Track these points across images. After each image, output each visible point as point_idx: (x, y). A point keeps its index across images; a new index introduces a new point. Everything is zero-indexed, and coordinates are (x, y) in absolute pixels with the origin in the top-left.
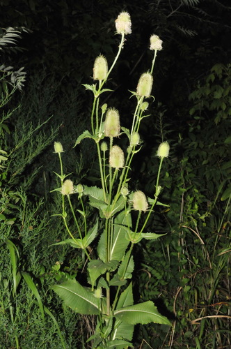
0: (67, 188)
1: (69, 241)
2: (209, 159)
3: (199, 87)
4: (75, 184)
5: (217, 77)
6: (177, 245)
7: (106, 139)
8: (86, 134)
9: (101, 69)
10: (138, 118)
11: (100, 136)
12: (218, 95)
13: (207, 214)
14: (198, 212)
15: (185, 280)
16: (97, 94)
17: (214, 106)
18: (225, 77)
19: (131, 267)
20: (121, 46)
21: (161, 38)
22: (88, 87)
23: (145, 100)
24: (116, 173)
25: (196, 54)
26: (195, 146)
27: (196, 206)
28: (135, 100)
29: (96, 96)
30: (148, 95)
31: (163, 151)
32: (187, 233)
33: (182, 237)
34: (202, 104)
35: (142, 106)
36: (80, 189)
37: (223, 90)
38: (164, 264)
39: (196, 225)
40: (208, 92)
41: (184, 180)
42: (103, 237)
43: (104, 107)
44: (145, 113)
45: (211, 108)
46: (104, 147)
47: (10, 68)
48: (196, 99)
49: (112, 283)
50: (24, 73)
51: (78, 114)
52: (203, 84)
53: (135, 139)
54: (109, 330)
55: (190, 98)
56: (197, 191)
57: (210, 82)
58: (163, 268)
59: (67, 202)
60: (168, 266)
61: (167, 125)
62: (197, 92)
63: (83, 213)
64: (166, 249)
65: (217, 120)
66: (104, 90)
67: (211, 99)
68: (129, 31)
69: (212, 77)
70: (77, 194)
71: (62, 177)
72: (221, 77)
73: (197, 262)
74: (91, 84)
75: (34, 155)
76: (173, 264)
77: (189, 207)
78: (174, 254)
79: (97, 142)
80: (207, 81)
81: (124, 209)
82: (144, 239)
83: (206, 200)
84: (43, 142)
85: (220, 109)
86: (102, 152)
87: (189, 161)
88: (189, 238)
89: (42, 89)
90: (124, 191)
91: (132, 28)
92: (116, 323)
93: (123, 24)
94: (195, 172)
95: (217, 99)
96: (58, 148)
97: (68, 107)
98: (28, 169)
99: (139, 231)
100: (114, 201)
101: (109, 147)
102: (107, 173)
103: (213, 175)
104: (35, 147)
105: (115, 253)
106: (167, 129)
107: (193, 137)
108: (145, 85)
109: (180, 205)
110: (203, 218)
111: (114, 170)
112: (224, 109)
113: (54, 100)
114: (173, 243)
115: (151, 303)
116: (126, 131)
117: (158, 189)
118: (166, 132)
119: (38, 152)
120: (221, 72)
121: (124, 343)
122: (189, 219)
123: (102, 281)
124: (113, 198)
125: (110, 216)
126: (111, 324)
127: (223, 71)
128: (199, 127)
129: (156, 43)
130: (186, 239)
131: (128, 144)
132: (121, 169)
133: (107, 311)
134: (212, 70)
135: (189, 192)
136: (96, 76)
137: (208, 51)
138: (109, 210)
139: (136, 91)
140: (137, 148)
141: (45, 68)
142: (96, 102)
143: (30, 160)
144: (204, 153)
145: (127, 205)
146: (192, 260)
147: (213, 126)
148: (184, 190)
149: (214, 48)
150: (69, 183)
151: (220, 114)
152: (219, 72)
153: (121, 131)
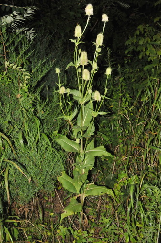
0: (62, 90)
1: (63, 116)
2: (136, 78)
3: (130, 38)
4: (66, 89)
5: (140, 32)
6: (117, 124)
7: (81, 66)
8: (71, 64)
9: (78, 32)
10: (96, 56)
11: (78, 65)
12: (141, 43)
13: (133, 108)
14: (128, 106)
15: (121, 141)
16: (77, 44)
17: (138, 49)
18: (145, 32)
19: (93, 129)
20: (88, 21)
21: (108, 16)
22: (72, 41)
23: (100, 47)
24: (86, 82)
25: (130, 17)
26: (128, 71)
27: (127, 103)
28: (95, 47)
29: (76, 45)
30: (101, 44)
31: (109, 71)
32: (122, 118)
33: (119, 119)
34: (132, 48)
35: (98, 50)
36: (69, 91)
37: (144, 40)
38: (110, 134)
39: (127, 113)
40: (135, 41)
41: (121, 90)
42: (79, 116)
43: (80, 50)
44: (100, 53)
45: (137, 50)
46: (80, 70)
47: (27, 29)
48: (129, 45)
49: (84, 136)
50: (34, 31)
51: (62, 53)
52: (132, 36)
53: (95, 66)
54: (83, 159)
55: (125, 44)
56: (128, 96)
57: (137, 35)
58: (109, 135)
59: (62, 98)
60: (112, 135)
61: (112, 59)
62: (129, 41)
63: (70, 103)
64: (111, 126)
65: (140, 57)
66: (80, 42)
67: (137, 45)
68: (92, 13)
69: (138, 32)
70: (67, 93)
71: (60, 85)
72: (143, 32)
73: (127, 132)
74: (74, 39)
75: (42, 76)
76: (114, 134)
77: (123, 103)
78: (115, 128)
79: (76, 68)
80: (135, 34)
81: (89, 101)
82: (99, 115)
83: (133, 101)
84: (46, 69)
85: (142, 50)
86: (79, 73)
87: (124, 79)
88: (123, 120)
89: (42, 40)
90: (90, 91)
91: (94, 12)
92: (86, 158)
93: (89, 10)
94: (128, 86)
95: (140, 45)
96: (58, 71)
97: (57, 50)
98: (39, 84)
99: (97, 111)
100: (85, 97)
101: (82, 70)
102: (81, 83)
103: (137, 88)
104: (42, 72)
105: (85, 123)
106: (112, 61)
107: (127, 66)
108: (100, 39)
109: (118, 103)
110: (130, 109)
111: (85, 81)
112: (144, 50)
113: (49, 46)
114: (115, 123)
115: (103, 147)
116: (91, 62)
117: (106, 90)
118: (112, 63)
119: (43, 74)
120: (142, 29)
121: (89, 165)
122: (123, 110)
123: (79, 135)
124: (84, 95)
125: (83, 103)
126: (83, 156)
127: (144, 29)
128: (130, 61)
129: (105, 18)
130: (121, 120)
131: (91, 68)
132: (88, 80)
133: (82, 151)
134: (138, 28)
135: (124, 96)
136: (76, 35)
137: (137, 15)
138: (82, 101)
139: (95, 42)
140: (96, 70)
141: (43, 28)
142: (76, 48)
143: (39, 78)
144: (132, 75)
145: (91, 98)
146: (125, 131)
147: (138, 60)
148: (121, 95)
149: (141, 14)
150: (63, 88)
151: (142, 53)
152: (142, 30)
153: (88, 62)
